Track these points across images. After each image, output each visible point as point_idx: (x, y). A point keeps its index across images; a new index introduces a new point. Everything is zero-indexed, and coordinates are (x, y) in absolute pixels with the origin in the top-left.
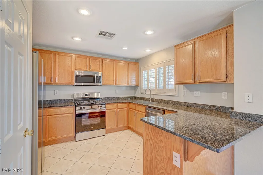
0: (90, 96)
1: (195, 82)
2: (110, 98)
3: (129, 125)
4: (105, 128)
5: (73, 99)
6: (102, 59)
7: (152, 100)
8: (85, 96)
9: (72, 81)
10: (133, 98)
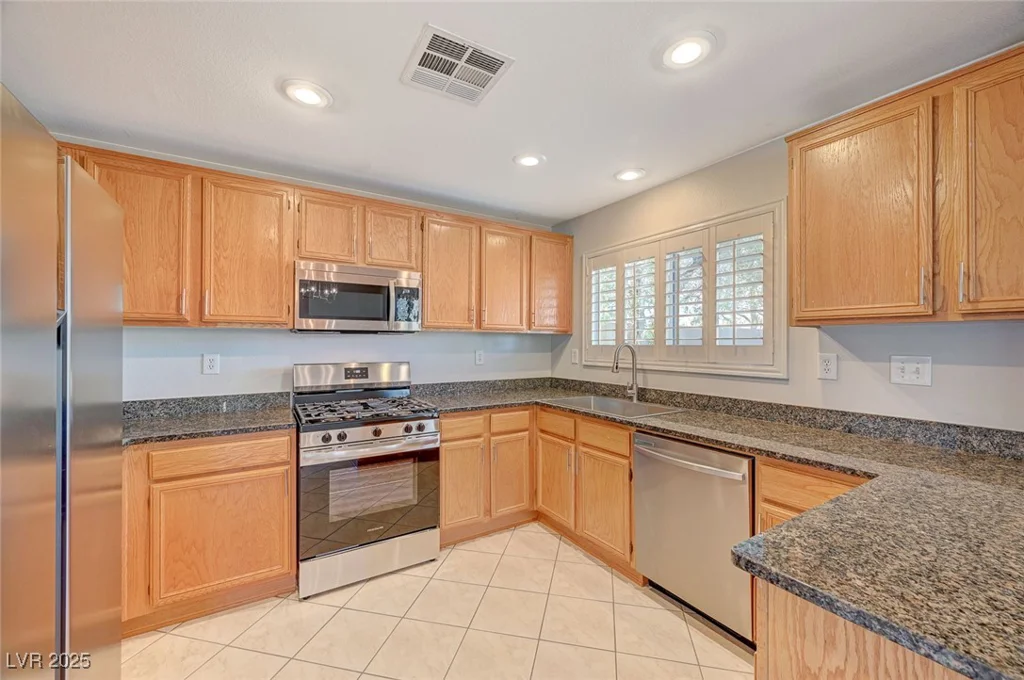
0: (367, 377)
1: (934, 312)
2: (453, 384)
3: (541, 505)
4: (435, 527)
5: (289, 393)
6: (422, 214)
7: (643, 394)
8: (346, 378)
9: (285, 309)
10: (548, 384)
